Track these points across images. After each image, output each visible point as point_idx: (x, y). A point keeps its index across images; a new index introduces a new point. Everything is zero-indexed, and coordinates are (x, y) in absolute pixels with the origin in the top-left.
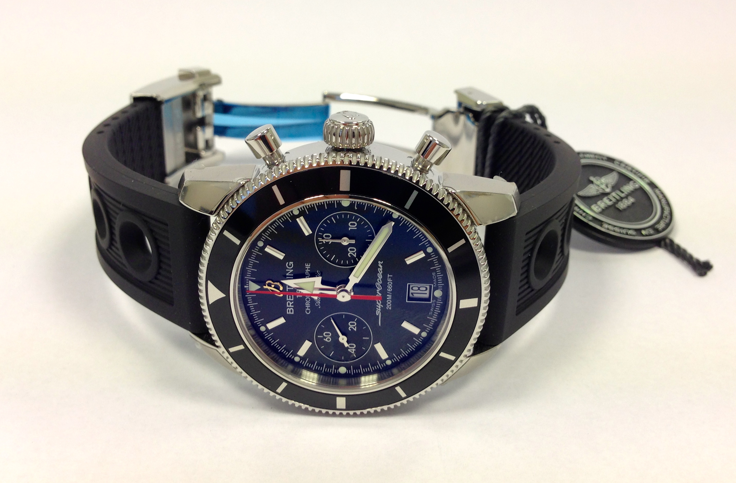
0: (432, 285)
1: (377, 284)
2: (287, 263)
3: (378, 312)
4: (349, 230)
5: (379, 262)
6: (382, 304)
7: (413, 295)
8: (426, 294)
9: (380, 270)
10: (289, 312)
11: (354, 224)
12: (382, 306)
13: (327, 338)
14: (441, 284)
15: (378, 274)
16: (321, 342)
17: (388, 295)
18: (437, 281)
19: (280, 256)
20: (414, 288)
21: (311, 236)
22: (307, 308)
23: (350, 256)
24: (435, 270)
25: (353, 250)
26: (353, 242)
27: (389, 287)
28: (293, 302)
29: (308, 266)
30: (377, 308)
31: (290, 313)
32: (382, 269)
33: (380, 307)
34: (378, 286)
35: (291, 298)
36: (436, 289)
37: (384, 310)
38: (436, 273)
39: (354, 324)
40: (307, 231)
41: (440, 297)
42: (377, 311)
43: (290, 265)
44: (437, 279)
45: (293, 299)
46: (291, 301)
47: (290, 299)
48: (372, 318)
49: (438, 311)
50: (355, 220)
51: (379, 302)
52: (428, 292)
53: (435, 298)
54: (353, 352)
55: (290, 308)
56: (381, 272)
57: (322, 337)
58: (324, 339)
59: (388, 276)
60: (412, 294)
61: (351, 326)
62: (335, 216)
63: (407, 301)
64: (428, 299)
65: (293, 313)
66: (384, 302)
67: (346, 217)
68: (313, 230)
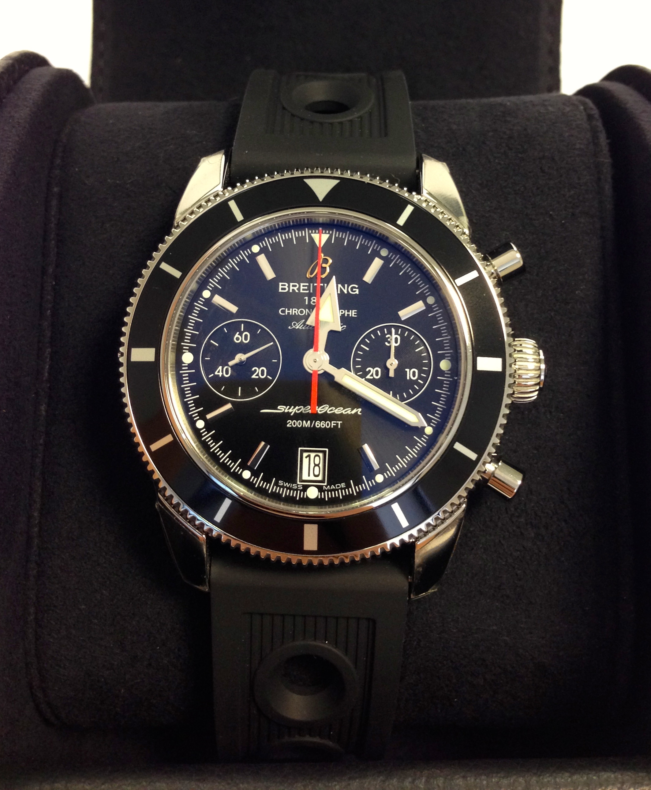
0: (326, 484)
1: (327, 406)
2: (357, 286)
3: (282, 409)
4: (406, 370)
5: (360, 410)
6: (295, 413)
7: (306, 457)
8: (309, 476)
9: (349, 411)
10: (282, 285)
11: (414, 376)
13: (240, 337)
14: (327, 496)
15: (342, 408)
16: (234, 328)
17: (309, 422)
18: (331, 491)
19: (369, 277)
20: (317, 458)
21: (398, 319)
22: (289, 310)
23: (368, 370)
24: (348, 486)
25: (377, 375)
26: (392, 374)
27: (322, 424)
28: (297, 291)
29: (353, 313)
30: (288, 407)
31: (280, 287)
32: (350, 413)
33: (290, 411)
34: (323, 408)
35: (303, 290)
36: (320, 489)
37: (286, 416)
38: (345, 489)
39: (263, 375)
40: (405, 313)
41: (307, 496)
42: (285, 407)
43: (354, 290)
44: (334, 490)
45: (301, 291)
46: (299, 289)
47: (302, 288)
48: (273, 400)
49: (285, 493)
50: (420, 377)
51: (298, 410)
52: (312, 478)
53: (305, 488)
54: (216, 373)
55: (289, 287)
56: (345, 412)
57: (242, 330)
58: (238, 333)
59: (339, 422)
60: (309, 456)
61: (259, 371)
62: (426, 350)
63: (300, 449)
64: (301, 480)
65: (280, 291)
66: (299, 417)
67: (425, 365)
68: (406, 322)
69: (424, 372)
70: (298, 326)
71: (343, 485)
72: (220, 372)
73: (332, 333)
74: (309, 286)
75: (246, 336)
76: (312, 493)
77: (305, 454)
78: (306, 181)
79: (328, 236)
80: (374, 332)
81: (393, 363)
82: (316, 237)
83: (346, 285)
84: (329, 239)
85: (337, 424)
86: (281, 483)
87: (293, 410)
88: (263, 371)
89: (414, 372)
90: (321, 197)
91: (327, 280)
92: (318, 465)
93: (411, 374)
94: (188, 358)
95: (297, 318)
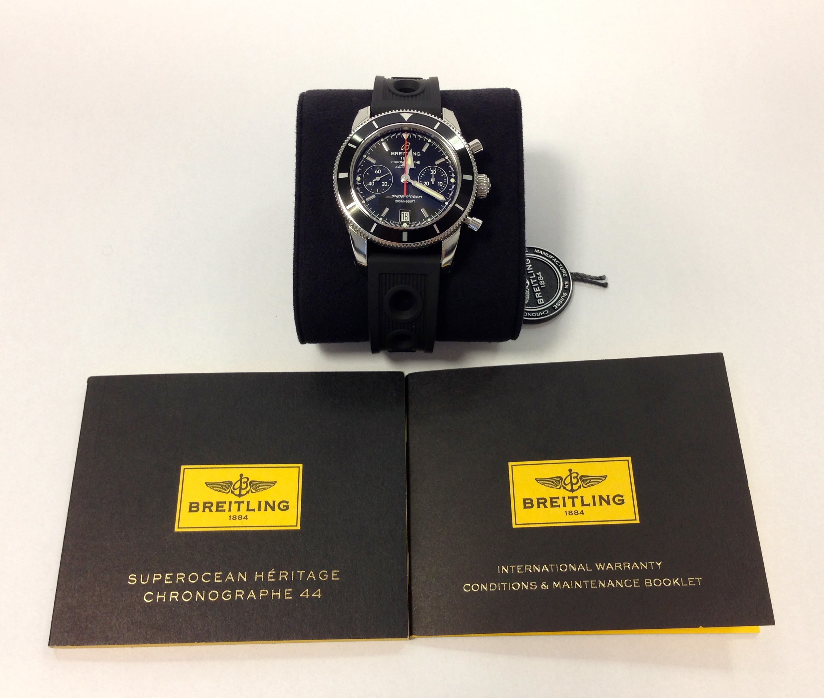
0: (410, 222)
1: (410, 195)
2: (419, 153)
3: (393, 196)
4: (438, 182)
5: (422, 196)
6: (398, 198)
8: (404, 220)
9: (417, 197)
12: (397, 198)
13: (377, 171)
14: (410, 226)
16: (375, 168)
17: (403, 200)
18: (412, 224)
19: (424, 150)
20: (406, 214)
21: (435, 165)
22: (395, 161)
23: (424, 181)
26: (433, 183)
27: (408, 201)
28: (398, 155)
29: (418, 162)
30: (396, 195)
31: (392, 153)
34: (408, 196)
36: (408, 224)
37: (395, 199)
38: (417, 224)
39: (386, 184)
40: (437, 163)
41: (403, 226)
44: (413, 224)
45: (399, 155)
46: (398, 154)
47: (400, 154)
48: (390, 193)
49: (395, 225)
50: (443, 185)
51: (399, 196)
52: (405, 220)
53: (402, 223)
54: (369, 184)
55: (395, 153)
57: (378, 169)
58: (376, 170)
59: (414, 201)
60: (403, 213)
61: (384, 183)
62: (445, 175)
63: (400, 210)
64: (401, 221)
65: (392, 155)
66: (399, 199)
67: (445, 181)
68: (438, 165)
69: (445, 183)
70: (399, 167)
71: (416, 222)
72: (370, 184)
73: (411, 169)
74: (402, 153)
75: (379, 171)
76: (405, 225)
77: (402, 212)
78: (401, 114)
79: (409, 135)
80: (426, 169)
81: (433, 180)
82: (404, 136)
83: (416, 153)
84: (409, 136)
85: (413, 201)
86: (393, 222)
87: (397, 197)
88: (386, 183)
89: (441, 183)
90: (406, 120)
91: (408, 151)
92: (406, 216)
93: (440, 184)
94: (359, 179)
95: (398, 164)
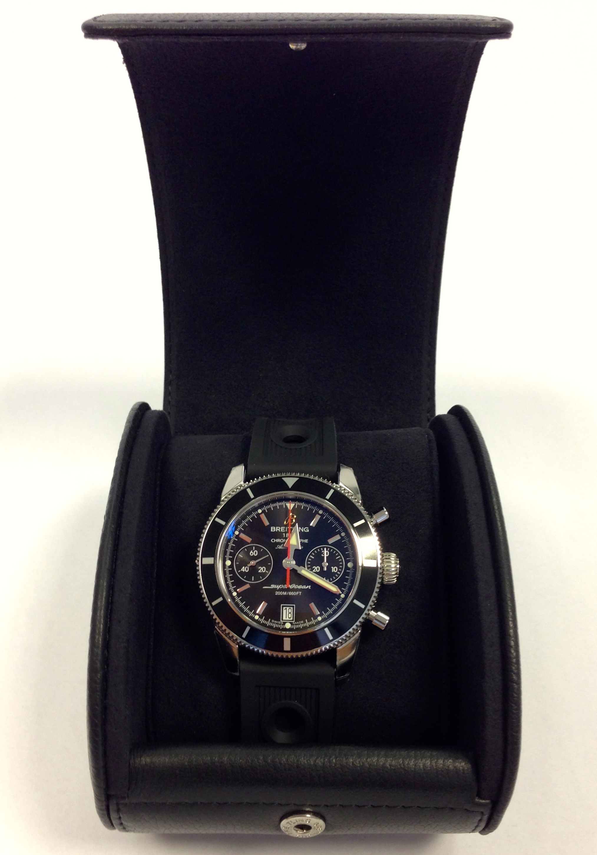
0: (294, 621)
2: (308, 528)
3: (273, 586)
4: (332, 567)
5: (310, 586)
6: (279, 588)
7: (285, 609)
8: (286, 618)
9: (304, 587)
10: (272, 528)
11: (336, 570)
12: (278, 589)
13: (253, 553)
14: (295, 627)
15: (301, 586)
16: (250, 549)
17: (286, 592)
18: (296, 624)
19: (313, 524)
20: (290, 609)
21: (328, 544)
22: (276, 539)
23: (313, 567)
24: (305, 622)
25: (318, 570)
26: (325, 569)
27: (292, 593)
28: (280, 531)
29: (306, 541)
30: (276, 586)
31: (272, 529)
33: (277, 587)
34: (293, 586)
35: (283, 530)
36: (291, 623)
37: (275, 590)
38: (303, 624)
39: (264, 570)
40: (331, 541)
41: (285, 627)
42: (274, 585)
43: (307, 530)
44: (298, 624)
45: (282, 531)
46: (280, 530)
48: (268, 582)
49: (275, 626)
50: (338, 571)
51: (281, 587)
52: (288, 619)
53: (284, 623)
54: (242, 570)
55: (276, 529)
56: (303, 587)
57: (254, 549)
58: (252, 551)
59: (300, 593)
60: (286, 609)
61: (262, 569)
62: (341, 558)
63: (282, 605)
64: (282, 620)
65: (272, 531)
66: (280, 590)
67: (341, 565)
68: (331, 545)
69: (340, 568)
70: (280, 547)
71: (302, 622)
72: (244, 569)
73: (296, 550)
74: (285, 529)
75: (256, 552)
76: (288, 626)
77: (284, 608)
78: (283, 478)
79: (294, 504)
80: (316, 550)
81: (325, 564)
82: (288, 505)
83: (303, 528)
84: (295, 506)
85: (299, 593)
86: (273, 621)
87: (278, 587)
88: (264, 569)
89: (335, 569)
90: (290, 486)
91: (294, 525)
92: (290, 613)
93: (334, 569)
94: (228, 563)
95: (280, 544)
